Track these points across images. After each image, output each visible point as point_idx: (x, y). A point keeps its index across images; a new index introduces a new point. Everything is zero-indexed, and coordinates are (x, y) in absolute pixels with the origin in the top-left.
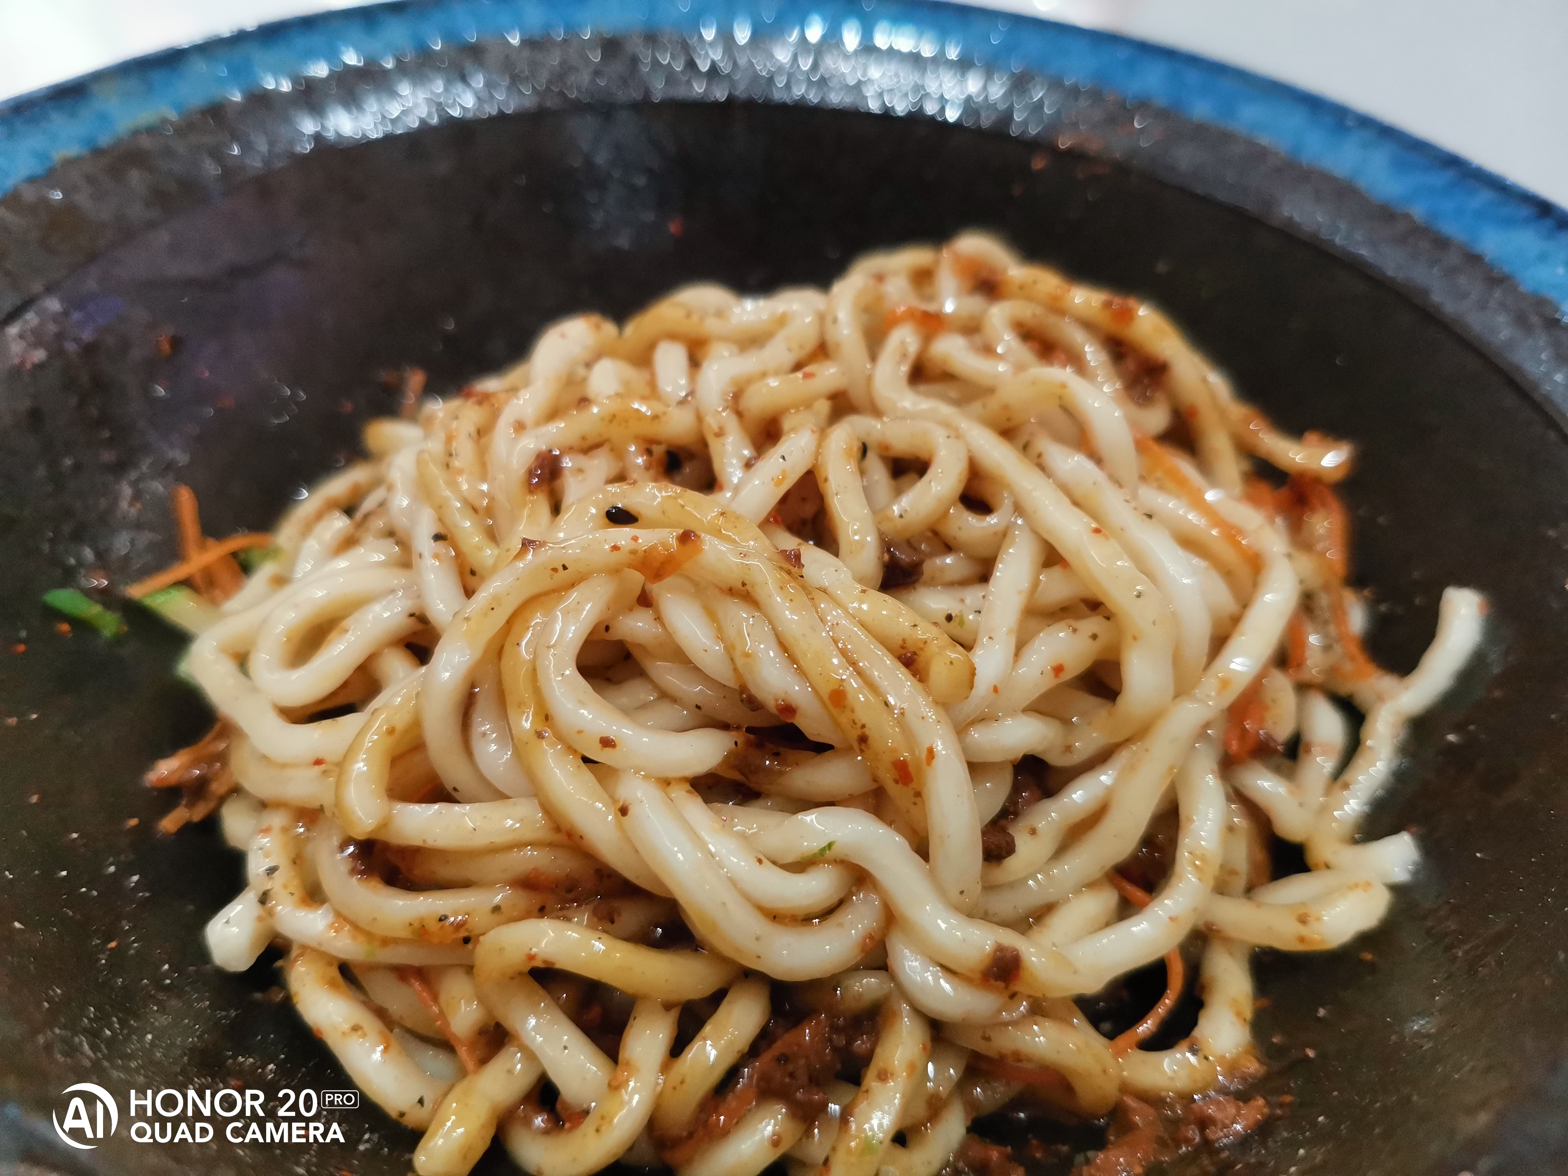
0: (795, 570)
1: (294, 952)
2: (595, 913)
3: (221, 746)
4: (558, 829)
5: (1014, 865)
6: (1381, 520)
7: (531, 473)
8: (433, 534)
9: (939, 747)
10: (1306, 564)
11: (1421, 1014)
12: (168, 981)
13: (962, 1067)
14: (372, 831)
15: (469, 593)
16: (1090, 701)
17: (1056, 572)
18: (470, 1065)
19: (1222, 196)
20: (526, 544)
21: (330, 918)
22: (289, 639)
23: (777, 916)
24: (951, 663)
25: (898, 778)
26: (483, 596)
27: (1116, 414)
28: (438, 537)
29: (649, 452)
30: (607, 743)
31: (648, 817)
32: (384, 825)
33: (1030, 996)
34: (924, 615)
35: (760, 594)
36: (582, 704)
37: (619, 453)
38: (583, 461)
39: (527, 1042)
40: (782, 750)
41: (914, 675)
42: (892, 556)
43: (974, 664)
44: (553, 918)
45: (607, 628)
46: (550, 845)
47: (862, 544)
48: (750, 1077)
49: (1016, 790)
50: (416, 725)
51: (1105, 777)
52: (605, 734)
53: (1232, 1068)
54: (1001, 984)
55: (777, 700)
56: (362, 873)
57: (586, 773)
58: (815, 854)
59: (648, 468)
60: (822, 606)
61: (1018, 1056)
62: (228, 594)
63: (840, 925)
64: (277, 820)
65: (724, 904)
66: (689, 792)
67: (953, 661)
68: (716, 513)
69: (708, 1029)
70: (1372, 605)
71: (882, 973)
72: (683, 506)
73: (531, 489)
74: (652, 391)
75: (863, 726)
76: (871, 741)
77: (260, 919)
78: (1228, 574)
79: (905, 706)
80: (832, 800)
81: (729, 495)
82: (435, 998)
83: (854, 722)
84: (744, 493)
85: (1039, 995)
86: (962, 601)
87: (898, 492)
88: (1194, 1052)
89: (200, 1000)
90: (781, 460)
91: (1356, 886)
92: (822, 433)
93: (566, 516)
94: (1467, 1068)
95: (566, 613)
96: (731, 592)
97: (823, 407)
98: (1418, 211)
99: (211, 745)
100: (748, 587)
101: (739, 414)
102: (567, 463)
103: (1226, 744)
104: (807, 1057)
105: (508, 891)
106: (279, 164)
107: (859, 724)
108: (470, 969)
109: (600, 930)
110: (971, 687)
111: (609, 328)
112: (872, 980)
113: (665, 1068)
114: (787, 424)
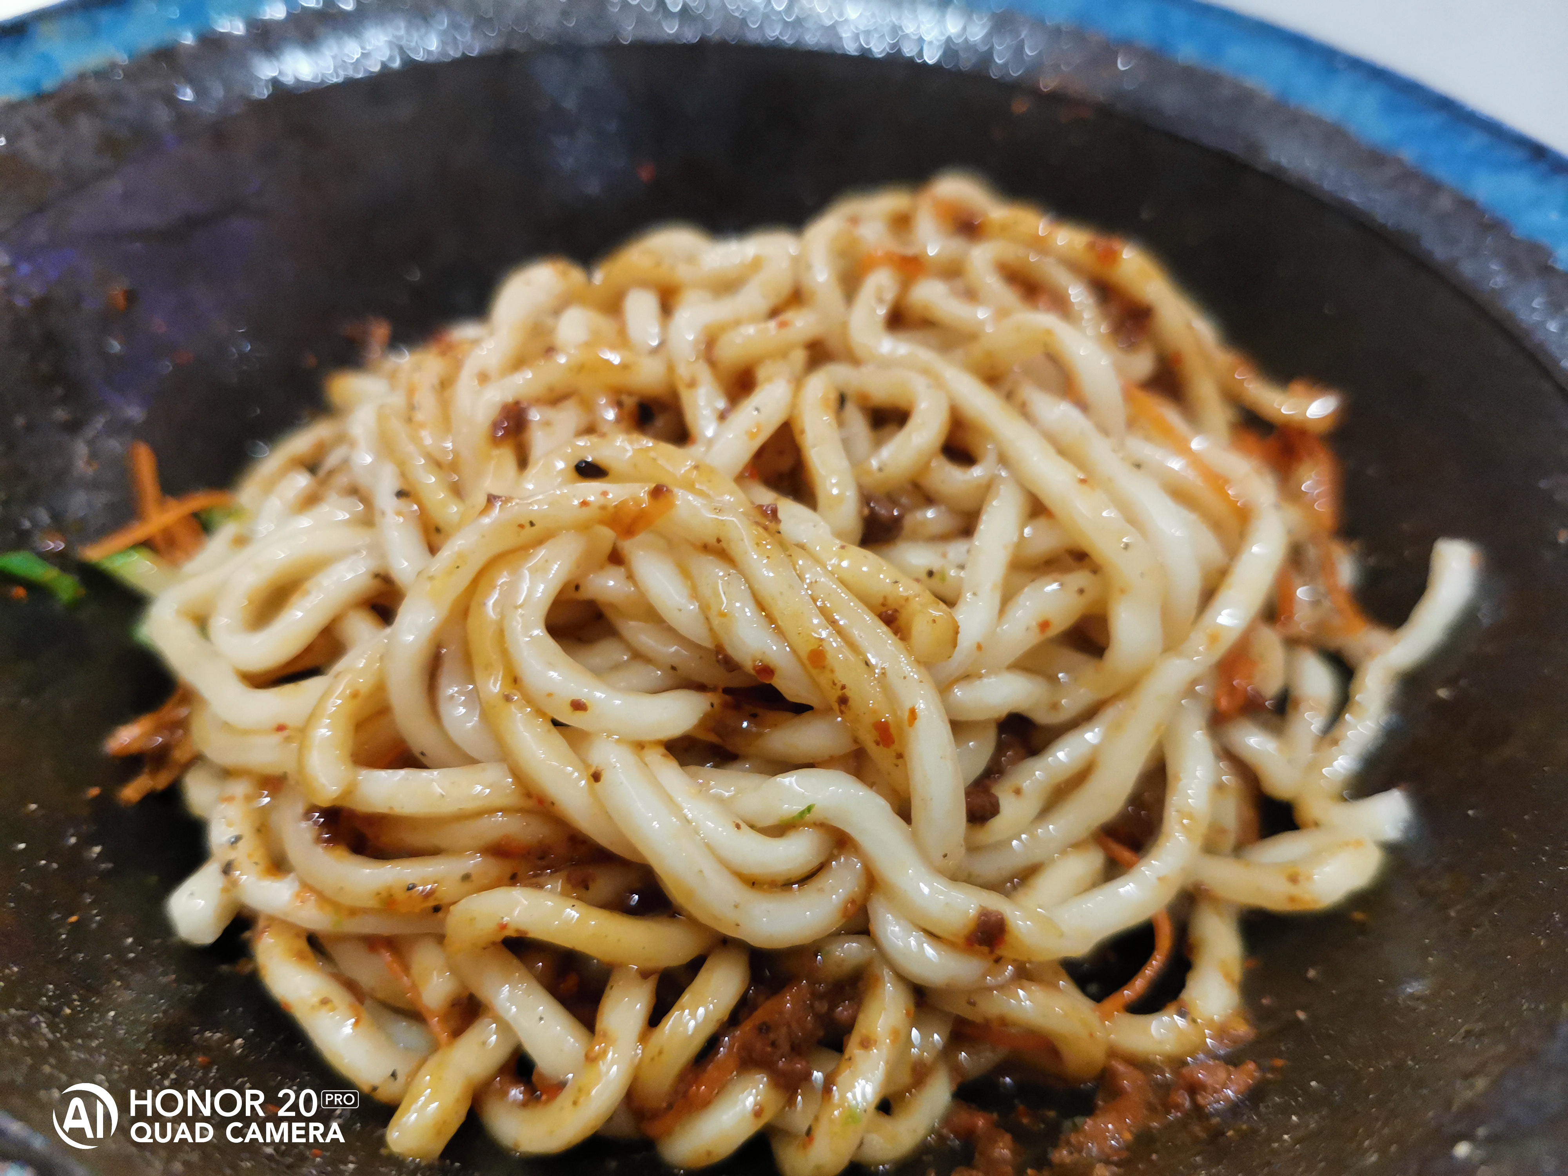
0: (772, 526)
1: (261, 924)
2: (568, 880)
3: (183, 712)
4: (529, 795)
5: (999, 825)
6: (1370, 471)
7: (495, 426)
8: (395, 492)
9: (921, 706)
10: (1293, 515)
11: (1416, 976)
12: (132, 955)
13: (947, 1034)
14: (336, 799)
15: (433, 550)
16: (1076, 658)
17: (1042, 522)
18: (444, 1036)
19: (1208, 139)
20: (491, 499)
21: (296, 886)
22: (251, 602)
23: (756, 883)
24: (934, 621)
25: (879, 739)
26: (447, 553)
27: (1102, 363)
28: (401, 494)
29: (619, 404)
30: (578, 706)
31: (622, 783)
32: (349, 792)
33: (1015, 960)
34: (905, 570)
35: (735, 550)
36: (552, 666)
37: (587, 405)
38: (551, 413)
39: (501, 1012)
40: (760, 711)
41: (896, 633)
42: (872, 510)
43: (957, 622)
44: (526, 886)
45: (577, 588)
46: (521, 810)
47: (840, 498)
48: (731, 1047)
49: (1000, 749)
50: (380, 689)
51: (1091, 736)
52: (576, 697)
53: (1221, 1032)
54: (986, 949)
55: (755, 661)
56: (328, 841)
57: (556, 737)
58: (794, 817)
59: (618, 420)
60: (800, 562)
61: (1003, 1021)
62: (189, 554)
63: (821, 890)
64: (240, 788)
65: (701, 871)
66: (664, 755)
67: (936, 620)
68: (688, 467)
69: (686, 998)
70: (1362, 557)
71: (864, 938)
72: (654, 460)
73: (495, 441)
74: (622, 340)
75: (843, 687)
76: (851, 703)
77: (225, 890)
78: (1216, 526)
79: (886, 665)
80: (811, 761)
81: (703, 449)
82: (406, 968)
83: (834, 684)
84: (717, 448)
85: (1025, 959)
86: (944, 555)
87: (878, 443)
88: (1182, 1014)
89: (165, 974)
90: (756, 413)
91: (1347, 844)
92: (798, 383)
93: (533, 470)
94: (1463, 1030)
95: (534, 571)
96: (706, 548)
97: (799, 356)
98: (1409, 154)
99: (172, 711)
100: (724, 544)
101: (712, 363)
102: (535, 416)
103: (1215, 701)
104: (789, 1026)
105: (478, 858)
106: (236, 110)
107: (839, 686)
108: (440, 939)
109: (573, 897)
110: (954, 644)
111: (576, 275)
112: (854, 945)
113: (643, 1038)
114: (761, 373)
